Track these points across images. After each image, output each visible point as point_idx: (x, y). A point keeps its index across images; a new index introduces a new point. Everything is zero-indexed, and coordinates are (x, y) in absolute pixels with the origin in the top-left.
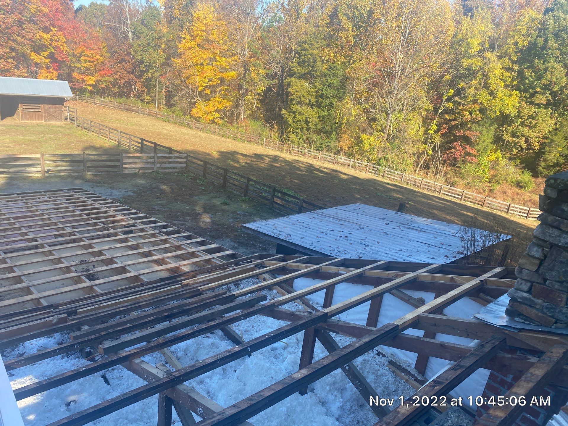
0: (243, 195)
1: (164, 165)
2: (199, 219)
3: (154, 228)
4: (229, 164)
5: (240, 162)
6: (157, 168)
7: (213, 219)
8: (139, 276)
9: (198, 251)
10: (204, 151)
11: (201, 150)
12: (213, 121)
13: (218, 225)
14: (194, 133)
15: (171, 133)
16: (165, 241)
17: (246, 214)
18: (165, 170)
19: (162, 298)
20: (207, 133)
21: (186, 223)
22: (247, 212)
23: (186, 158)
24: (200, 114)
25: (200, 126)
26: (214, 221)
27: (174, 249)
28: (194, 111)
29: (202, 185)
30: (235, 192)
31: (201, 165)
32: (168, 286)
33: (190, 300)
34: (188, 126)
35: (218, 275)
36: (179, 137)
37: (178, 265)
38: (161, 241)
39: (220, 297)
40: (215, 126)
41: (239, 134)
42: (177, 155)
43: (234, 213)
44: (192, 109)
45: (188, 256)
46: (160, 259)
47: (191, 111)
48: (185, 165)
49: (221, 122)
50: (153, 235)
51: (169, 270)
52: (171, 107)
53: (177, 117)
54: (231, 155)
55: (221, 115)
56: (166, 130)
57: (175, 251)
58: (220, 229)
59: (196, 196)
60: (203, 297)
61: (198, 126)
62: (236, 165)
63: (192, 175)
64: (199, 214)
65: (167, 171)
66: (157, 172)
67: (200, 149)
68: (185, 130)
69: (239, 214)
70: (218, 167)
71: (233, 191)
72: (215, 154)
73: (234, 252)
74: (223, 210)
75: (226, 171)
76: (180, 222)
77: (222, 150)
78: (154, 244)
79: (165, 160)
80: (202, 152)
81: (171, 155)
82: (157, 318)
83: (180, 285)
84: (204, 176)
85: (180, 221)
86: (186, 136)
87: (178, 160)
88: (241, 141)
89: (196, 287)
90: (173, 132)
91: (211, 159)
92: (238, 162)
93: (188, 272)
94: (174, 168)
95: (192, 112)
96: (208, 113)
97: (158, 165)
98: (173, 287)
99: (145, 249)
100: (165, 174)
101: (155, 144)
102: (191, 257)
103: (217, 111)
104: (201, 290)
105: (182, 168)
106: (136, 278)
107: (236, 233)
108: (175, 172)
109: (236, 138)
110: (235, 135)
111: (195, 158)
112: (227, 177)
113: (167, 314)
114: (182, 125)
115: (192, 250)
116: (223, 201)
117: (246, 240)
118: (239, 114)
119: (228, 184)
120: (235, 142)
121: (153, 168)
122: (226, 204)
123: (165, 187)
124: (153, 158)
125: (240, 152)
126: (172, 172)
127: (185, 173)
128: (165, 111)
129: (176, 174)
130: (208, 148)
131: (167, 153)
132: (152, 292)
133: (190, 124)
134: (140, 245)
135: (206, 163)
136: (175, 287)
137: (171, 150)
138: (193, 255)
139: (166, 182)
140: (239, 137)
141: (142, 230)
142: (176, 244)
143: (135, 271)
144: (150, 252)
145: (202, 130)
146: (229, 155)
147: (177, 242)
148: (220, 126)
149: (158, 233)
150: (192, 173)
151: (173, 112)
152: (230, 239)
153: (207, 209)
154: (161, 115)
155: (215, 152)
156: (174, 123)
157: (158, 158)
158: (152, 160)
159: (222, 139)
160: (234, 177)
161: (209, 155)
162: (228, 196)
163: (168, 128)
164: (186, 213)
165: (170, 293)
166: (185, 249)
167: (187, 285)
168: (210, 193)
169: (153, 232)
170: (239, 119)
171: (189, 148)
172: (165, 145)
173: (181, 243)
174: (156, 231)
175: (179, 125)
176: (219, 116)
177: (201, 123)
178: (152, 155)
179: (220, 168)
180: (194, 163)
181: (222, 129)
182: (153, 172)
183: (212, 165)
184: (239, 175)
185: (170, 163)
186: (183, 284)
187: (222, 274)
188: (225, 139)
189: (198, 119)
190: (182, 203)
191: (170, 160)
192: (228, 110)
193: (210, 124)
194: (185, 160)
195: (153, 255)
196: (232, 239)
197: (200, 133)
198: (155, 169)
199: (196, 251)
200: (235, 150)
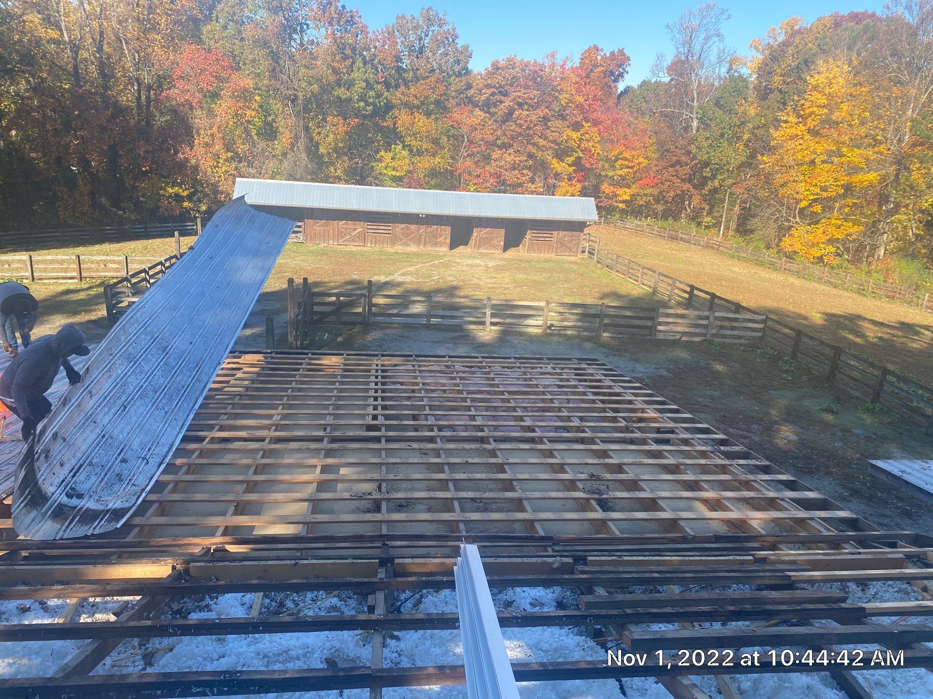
0: (868, 400)
1: (723, 332)
2: (773, 431)
3: (705, 442)
4: (845, 338)
5: (868, 336)
6: (712, 334)
7: (804, 437)
8: (679, 522)
9: (782, 499)
10: (798, 311)
11: (793, 310)
12: (820, 259)
13: (812, 448)
14: (782, 278)
15: (740, 277)
16: (724, 469)
17: (873, 436)
18: (724, 340)
19: (721, 574)
20: (805, 279)
21: (750, 435)
22: (874, 434)
23: (764, 321)
24: (798, 247)
25: (794, 267)
26: (805, 439)
27: (738, 485)
28: (786, 240)
29: (787, 371)
30: (853, 392)
31: (789, 337)
32: (730, 553)
33: (774, 594)
34: (773, 266)
35: (825, 558)
36: (753, 286)
37: (745, 517)
38: (716, 466)
39: (835, 606)
40: (822, 268)
41: (871, 283)
42: (749, 316)
43: (845, 431)
44: (784, 239)
45: (763, 503)
46: (712, 499)
47: (780, 240)
48: (760, 334)
49: (837, 261)
50: (703, 454)
51: (728, 522)
52: (745, 235)
53: (755, 251)
54: (851, 321)
55: (838, 248)
56: (732, 272)
57: (738, 490)
58: (816, 457)
59: (774, 390)
60: (798, 594)
61: (789, 266)
62: (858, 340)
63: (771, 352)
64: (776, 423)
65: (728, 341)
66: (710, 342)
67: (791, 308)
68: (765, 274)
69: (857, 435)
70: (822, 343)
71: (849, 389)
72: (817, 318)
73: (854, 516)
74: (822, 422)
75: (838, 351)
76: (741, 432)
77: (833, 311)
78: (705, 470)
79: (726, 324)
80: (794, 313)
81: (737, 316)
82: (716, 611)
83: (751, 558)
84: (794, 355)
85: (742, 430)
86: (766, 284)
87: (750, 325)
88: (874, 297)
89: (783, 571)
90: (744, 276)
91: (809, 326)
92: (863, 336)
93: (764, 536)
94: (740, 337)
95: (782, 244)
96: (813, 245)
97: (714, 331)
98: (738, 558)
99: (689, 477)
100: (723, 346)
101: (713, 296)
102: (769, 507)
103: (831, 241)
104: (793, 578)
105: (754, 338)
106: (674, 523)
107: (847, 470)
108: (741, 345)
109: (864, 290)
110: (863, 285)
111: (780, 324)
112: (839, 362)
113: (732, 608)
114: (761, 264)
115: (772, 494)
116: (824, 406)
117: (869, 488)
118: (874, 248)
119: (839, 376)
120: (859, 298)
121: (704, 335)
122: (832, 412)
123: (720, 367)
124: (707, 318)
125: (869, 317)
126: (735, 344)
127: (758, 348)
128: (735, 241)
129: (742, 348)
130: (805, 306)
131: (731, 311)
132: (704, 558)
133: (776, 263)
134: (682, 467)
135: (799, 333)
136: (742, 558)
137: (738, 307)
138: (772, 504)
139: (723, 359)
140: (870, 289)
141: (686, 442)
142: (743, 477)
143: (673, 510)
144: (696, 482)
145: (798, 274)
146: (847, 322)
147: (744, 473)
148: (832, 268)
149: (712, 452)
150: (771, 348)
151: (748, 243)
152: (834, 479)
153: (791, 416)
154: (726, 248)
155: (819, 315)
156: (746, 260)
157: (716, 318)
158: (704, 322)
159: (835, 291)
160: (852, 363)
161: (805, 318)
162: (838, 398)
163: (736, 269)
164: (753, 417)
165: (734, 568)
166: (758, 490)
167: (764, 560)
168: (802, 387)
169: (704, 448)
170: (873, 257)
171: (770, 303)
172: (728, 298)
173: (751, 477)
174: (709, 448)
175: (756, 264)
176: (833, 250)
177: (797, 262)
178: (706, 313)
179: (827, 345)
180: (778, 332)
181: (838, 274)
182: (704, 340)
183: (812, 338)
184: (865, 362)
185: (733, 328)
186: (756, 556)
187: (833, 557)
188: (841, 292)
189: (791, 256)
190: (748, 400)
191: (735, 324)
192: (854, 240)
193: (813, 263)
194: (762, 326)
195: (701, 489)
196: (837, 479)
197: (792, 280)
198: (708, 337)
199: (778, 498)
200: (860, 313)
